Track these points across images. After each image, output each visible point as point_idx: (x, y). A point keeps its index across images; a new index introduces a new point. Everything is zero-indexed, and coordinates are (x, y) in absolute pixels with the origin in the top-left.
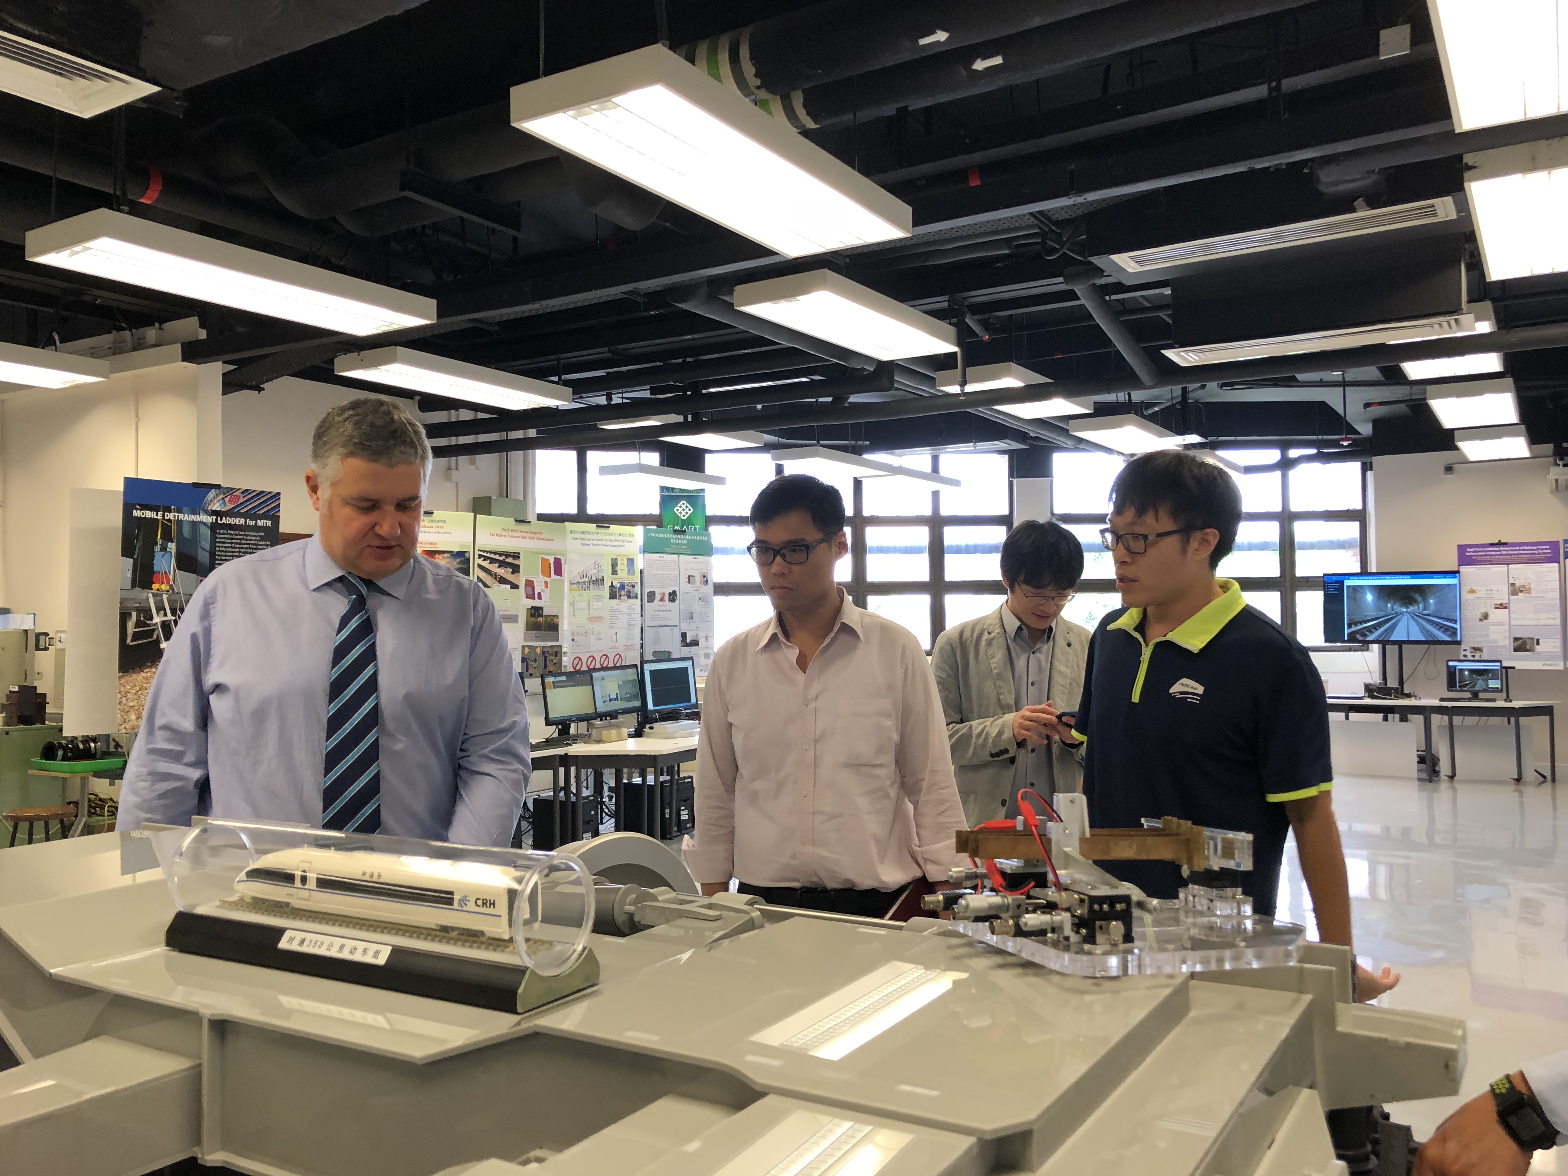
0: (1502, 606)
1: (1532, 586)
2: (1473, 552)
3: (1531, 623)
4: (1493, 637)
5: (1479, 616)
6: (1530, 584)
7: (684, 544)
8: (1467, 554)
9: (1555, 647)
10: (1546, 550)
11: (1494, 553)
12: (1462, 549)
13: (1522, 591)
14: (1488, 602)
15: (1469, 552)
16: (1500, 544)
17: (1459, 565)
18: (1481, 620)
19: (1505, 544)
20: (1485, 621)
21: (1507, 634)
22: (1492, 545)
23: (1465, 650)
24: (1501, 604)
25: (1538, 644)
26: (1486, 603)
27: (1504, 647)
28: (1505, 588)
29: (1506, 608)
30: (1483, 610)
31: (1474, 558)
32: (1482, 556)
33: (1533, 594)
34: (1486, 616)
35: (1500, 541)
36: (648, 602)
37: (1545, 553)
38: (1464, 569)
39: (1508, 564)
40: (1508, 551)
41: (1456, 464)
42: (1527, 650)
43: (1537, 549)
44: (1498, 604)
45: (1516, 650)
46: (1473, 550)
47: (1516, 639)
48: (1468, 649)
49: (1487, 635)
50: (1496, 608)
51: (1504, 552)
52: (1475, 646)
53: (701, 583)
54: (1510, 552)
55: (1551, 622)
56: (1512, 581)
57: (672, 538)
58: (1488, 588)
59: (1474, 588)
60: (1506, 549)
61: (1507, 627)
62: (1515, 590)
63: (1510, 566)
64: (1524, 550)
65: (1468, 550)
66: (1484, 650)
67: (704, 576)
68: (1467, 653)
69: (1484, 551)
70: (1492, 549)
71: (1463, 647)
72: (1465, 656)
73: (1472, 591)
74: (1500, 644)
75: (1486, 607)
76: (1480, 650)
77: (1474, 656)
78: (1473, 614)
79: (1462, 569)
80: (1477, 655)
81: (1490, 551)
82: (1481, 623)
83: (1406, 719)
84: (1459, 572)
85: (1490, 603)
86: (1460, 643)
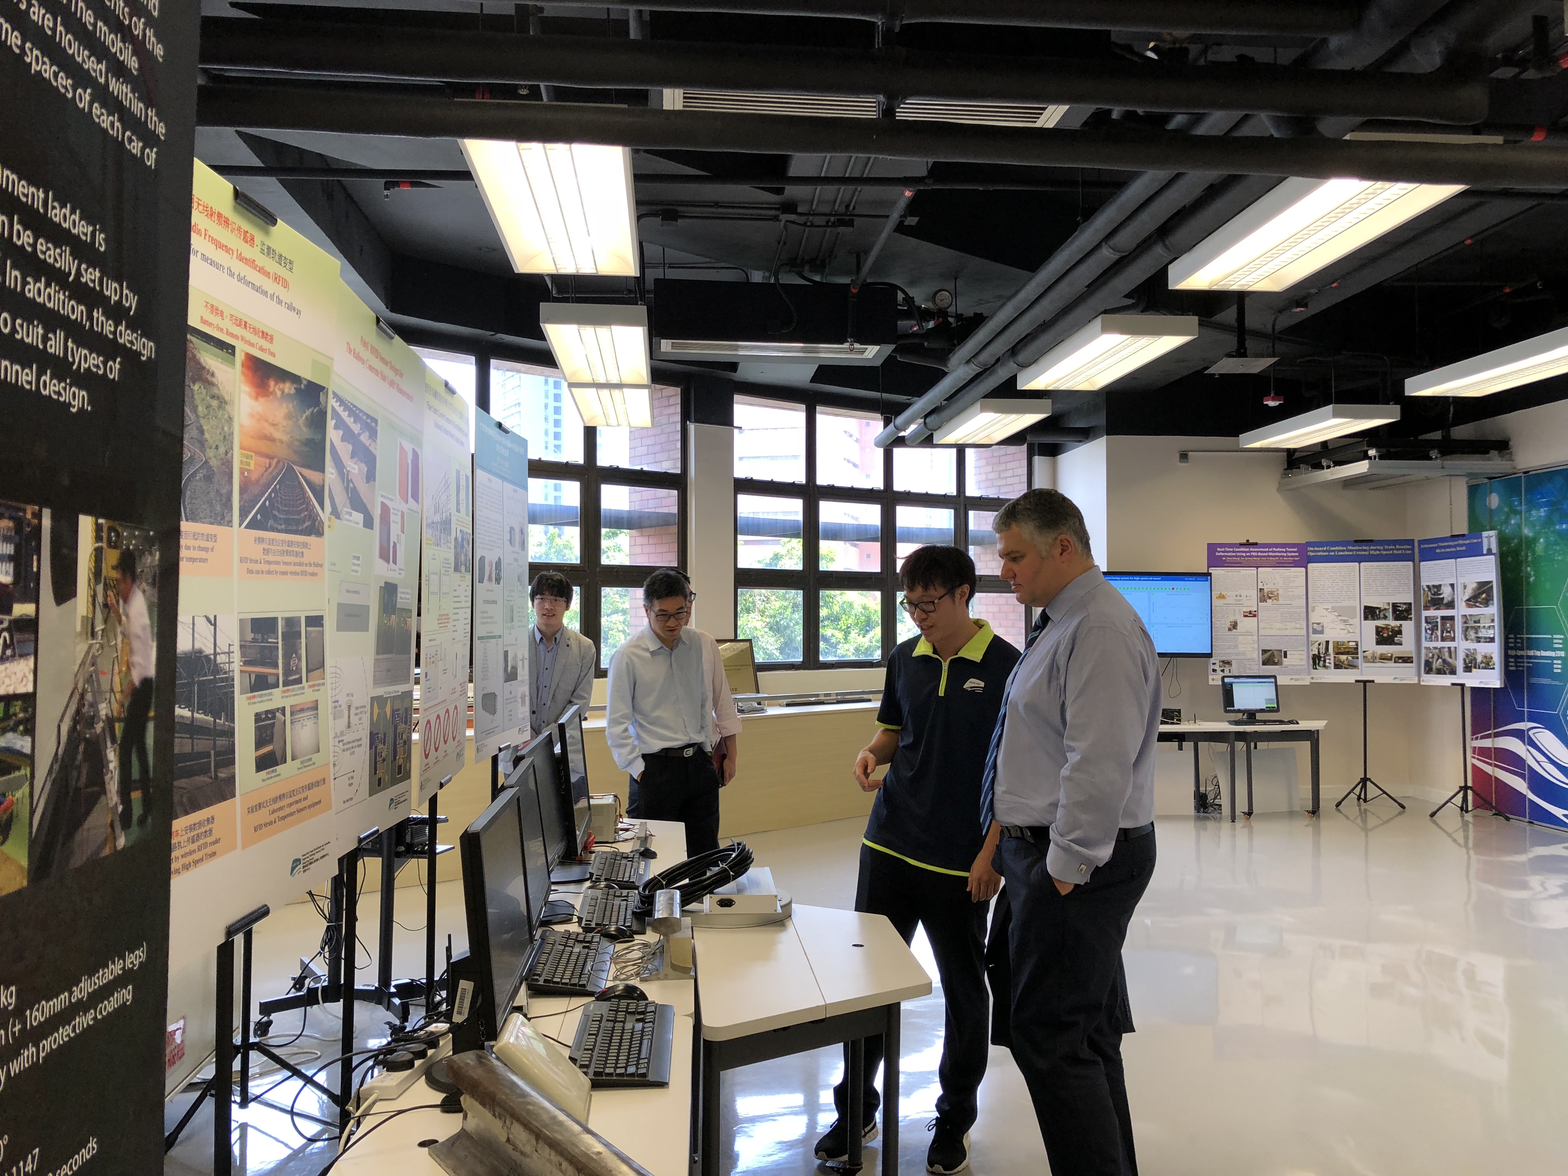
0: (1250, 614)
1: (1280, 592)
2: (1222, 552)
3: (1279, 633)
4: (1241, 648)
5: (1228, 625)
6: (1278, 590)
7: (507, 458)
8: (1217, 554)
9: (1301, 659)
10: (1294, 553)
11: (1244, 555)
12: (1212, 548)
13: (1270, 598)
14: (1237, 608)
15: (1219, 552)
16: (1248, 544)
17: (1209, 567)
18: (1230, 630)
19: (1256, 544)
20: (1234, 630)
21: (1256, 646)
22: (1241, 545)
23: (1214, 664)
24: (1250, 612)
25: (1285, 656)
26: (1234, 610)
27: (1253, 659)
28: (1254, 594)
29: (1255, 616)
30: (1232, 619)
31: (1224, 558)
32: (1230, 556)
33: (1281, 601)
34: (1234, 626)
35: (1248, 541)
36: (478, 585)
37: (1291, 557)
38: (1215, 571)
39: (1257, 567)
40: (1258, 552)
41: (1191, 451)
42: (1275, 664)
43: (1286, 552)
44: (1247, 612)
45: (1264, 663)
46: (1224, 549)
47: (1264, 651)
48: (1217, 662)
49: (1236, 646)
50: (1245, 616)
51: (1254, 554)
52: (1223, 659)
54: (1259, 554)
55: (1297, 632)
56: (1260, 586)
57: (498, 441)
58: (1238, 593)
59: (1223, 593)
60: (1256, 550)
61: (1256, 639)
62: (1264, 596)
63: (1259, 569)
64: (1273, 552)
65: (1218, 549)
66: (1233, 663)
68: (1217, 667)
69: (1233, 552)
70: (1242, 549)
71: (1212, 660)
72: (1214, 670)
73: (1222, 597)
74: (1249, 657)
75: (1234, 615)
76: (1228, 663)
77: (1223, 671)
78: (1223, 623)
79: (1212, 570)
80: (1226, 669)
81: (1240, 552)
82: (1230, 633)
83: (1180, 748)
84: (1210, 574)
85: (1240, 610)
86: (1209, 655)
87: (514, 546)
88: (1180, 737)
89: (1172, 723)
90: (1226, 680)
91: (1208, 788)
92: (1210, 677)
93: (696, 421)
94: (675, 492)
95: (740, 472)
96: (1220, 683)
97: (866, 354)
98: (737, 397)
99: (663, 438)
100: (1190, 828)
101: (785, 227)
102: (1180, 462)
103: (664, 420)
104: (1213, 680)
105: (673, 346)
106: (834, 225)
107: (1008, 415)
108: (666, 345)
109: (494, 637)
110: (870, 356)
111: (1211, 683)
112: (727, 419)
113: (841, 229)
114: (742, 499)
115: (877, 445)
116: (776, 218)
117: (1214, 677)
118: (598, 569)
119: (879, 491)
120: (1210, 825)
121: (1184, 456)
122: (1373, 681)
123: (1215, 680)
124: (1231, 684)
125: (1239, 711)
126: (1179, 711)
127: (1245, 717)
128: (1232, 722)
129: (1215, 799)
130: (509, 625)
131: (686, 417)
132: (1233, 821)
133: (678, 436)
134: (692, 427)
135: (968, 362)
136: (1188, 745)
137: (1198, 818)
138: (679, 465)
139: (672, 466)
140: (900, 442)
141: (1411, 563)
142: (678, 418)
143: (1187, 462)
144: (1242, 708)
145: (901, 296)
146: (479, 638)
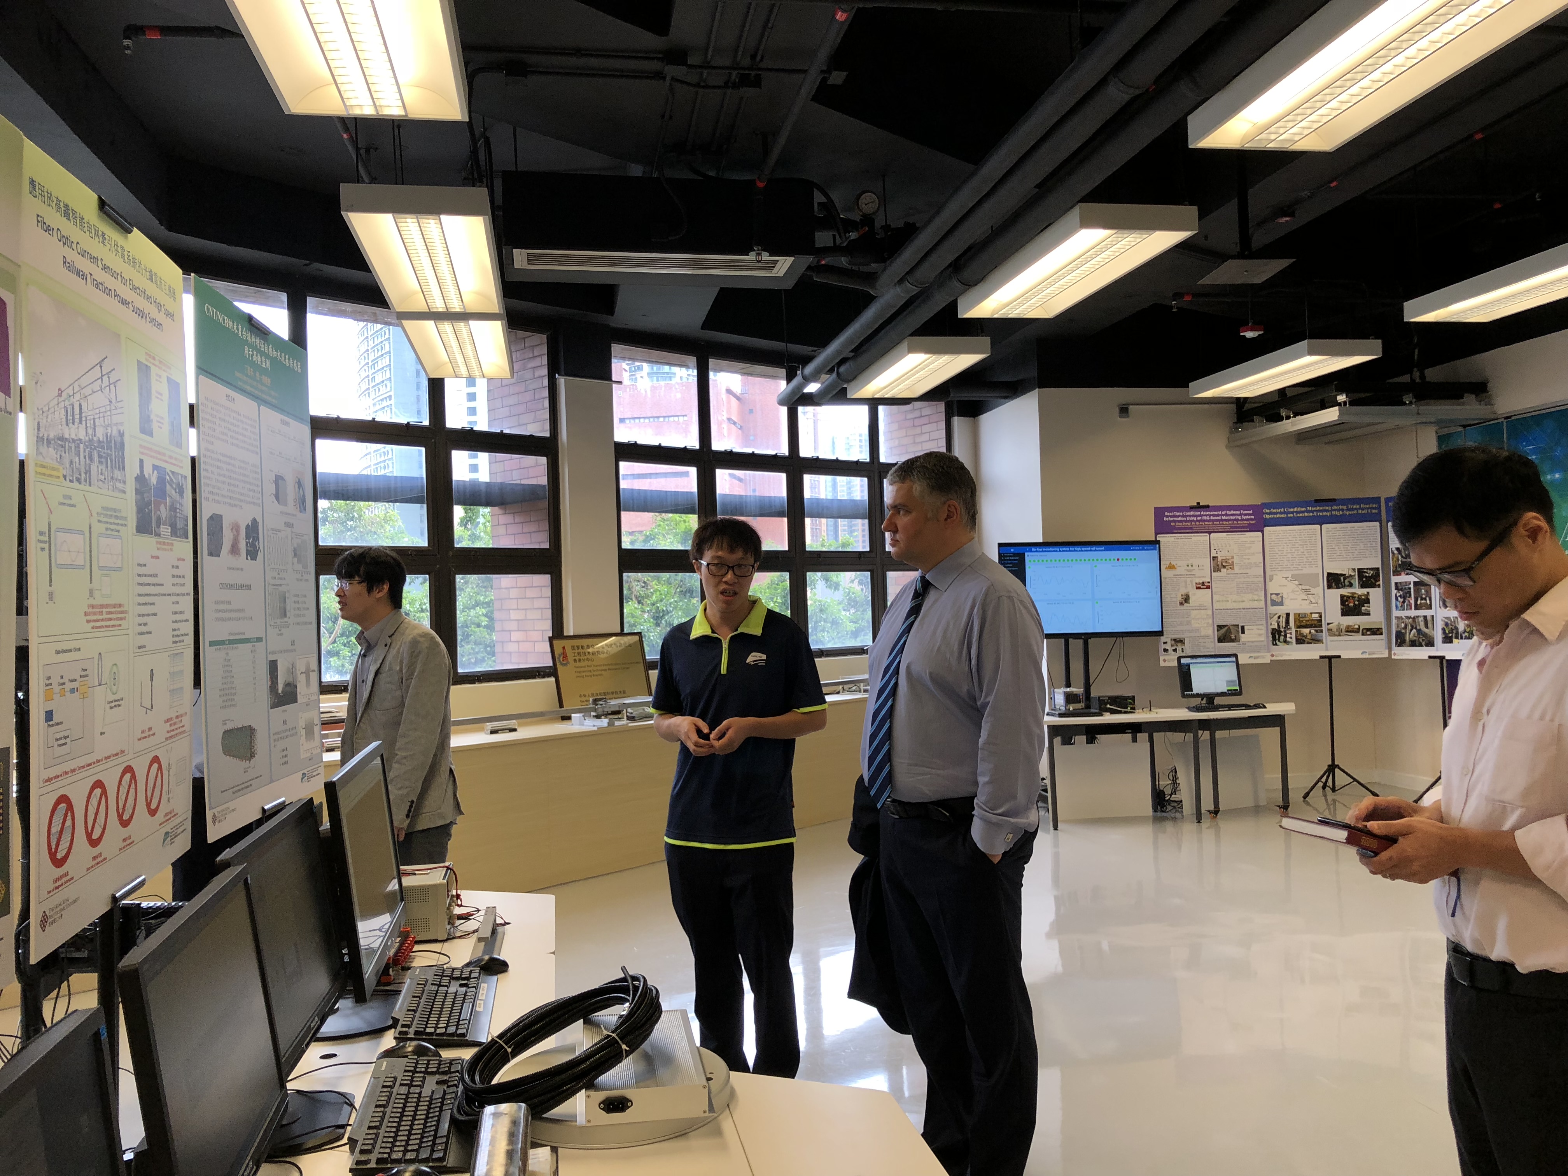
0: (1203, 586)
1: (1236, 560)
2: (1171, 517)
3: (1236, 606)
4: (1195, 624)
5: (1179, 598)
6: (1233, 557)
8: (1165, 519)
9: (1260, 635)
10: (1249, 516)
11: (1195, 519)
12: (1159, 512)
13: (1224, 567)
14: (1189, 580)
15: (1167, 517)
16: (1199, 507)
17: (1156, 534)
18: (1181, 604)
19: (1207, 507)
20: (1186, 604)
21: (1210, 621)
22: (1192, 508)
23: (1165, 643)
24: (1203, 584)
25: (1243, 632)
26: (1186, 582)
27: (1207, 637)
28: (1207, 563)
29: (1208, 587)
30: (1183, 591)
31: (1173, 524)
32: (1179, 521)
33: (1237, 569)
34: (1186, 599)
35: (1198, 503)
36: (211, 554)
37: (1247, 520)
38: (1163, 538)
39: (1210, 533)
40: (1210, 516)
41: (1132, 405)
42: (1233, 641)
43: (1241, 515)
44: (1200, 584)
45: (1220, 641)
46: (1171, 514)
47: (1220, 627)
48: (1169, 641)
49: (1189, 623)
50: (1198, 588)
51: (1206, 518)
52: (1175, 637)
53: (295, 501)
54: (1212, 518)
55: (1256, 604)
56: (1214, 554)
57: (247, 343)
58: (1190, 562)
59: (1173, 563)
60: (1208, 513)
61: (1210, 612)
62: (1218, 565)
63: (1212, 535)
64: (1227, 515)
65: (1166, 514)
66: (1186, 641)
68: (1168, 646)
69: (1183, 516)
70: (1192, 513)
71: (1163, 639)
72: (1166, 650)
73: (1171, 567)
74: (1203, 633)
75: (1186, 587)
76: (1181, 641)
77: (1175, 650)
78: (1173, 596)
79: (1160, 537)
80: (1179, 649)
81: (1190, 516)
82: (1182, 607)
83: (1134, 740)
84: (1158, 542)
85: (1191, 582)
86: (1160, 633)
87: (285, 504)
88: (1135, 728)
89: (1126, 712)
90: (1183, 661)
91: (1164, 783)
92: (1161, 658)
93: (566, 375)
94: (543, 460)
95: (622, 434)
96: (1175, 664)
97: (775, 270)
98: (616, 348)
99: (528, 396)
100: (1146, 831)
101: (671, 89)
102: (1121, 417)
103: (528, 375)
104: (1165, 661)
105: (531, 259)
106: (735, 86)
107: (942, 356)
108: (520, 258)
109: (247, 641)
110: (781, 274)
111: (1162, 664)
112: (605, 374)
113: (746, 90)
114: (625, 467)
115: (781, 403)
116: (659, 76)
117: (1166, 658)
118: (451, 553)
119: (783, 458)
120: (1169, 826)
121: (1124, 410)
122: (1339, 657)
123: (1169, 660)
124: (1188, 665)
125: (1198, 695)
126: (1133, 698)
127: (1204, 701)
128: (1191, 709)
129: (1171, 795)
130: (279, 621)
131: (553, 370)
132: (1199, 822)
133: (546, 393)
134: (562, 381)
135: (901, 281)
136: (1143, 737)
137: (1156, 820)
138: (547, 426)
139: (539, 428)
140: (807, 399)
141: (1378, 524)
142: (545, 371)
143: (1128, 416)
144: (1201, 691)
145: (819, 198)
146: (212, 644)
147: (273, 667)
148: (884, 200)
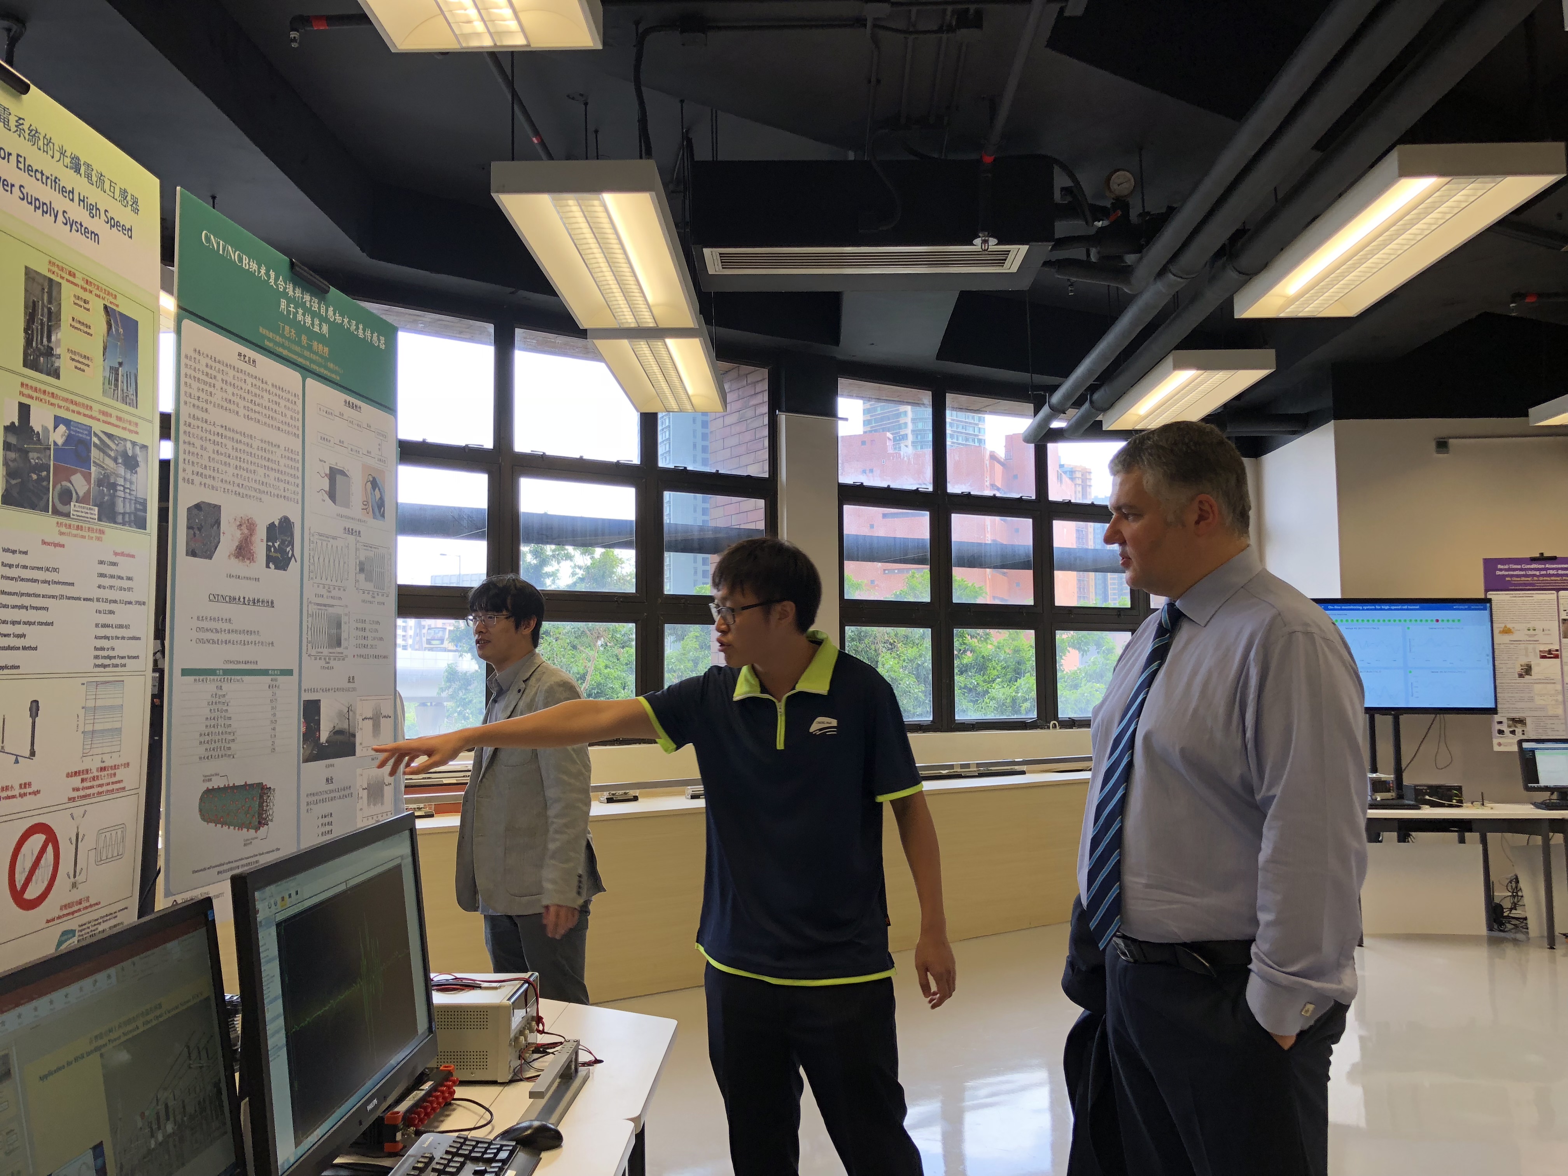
0: (1550, 655)
2: (1506, 570)
4: (1539, 701)
5: (1518, 669)
7: (320, 338)
8: (1498, 573)
11: (1537, 573)
12: (1490, 565)
14: (1530, 647)
15: (1501, 570)
16: (1542, 559)
17: (1487, 591)
18: (1521, 676)
19: (1553, 559)
20: (1527, 677)
21: (1560, 698)
22: (1533, 560)
23: (1500, 723)
24: (1550, 652)
26: (1526, 649)
27: (1557, 717)
28: (1555, 627)
29: (1556, 657)
30: (1524, 661)
31: (1508, 579)
32: (1517, 576)
34: (1527, 670)
35: (1542, 554)
36: (192, 553)
38: (1496, 597)
39: (1558, 590)
40: (1558, 569)
41: (1453, 438)
44: (1545, 652)
46: (1506, 567)
48: (1505, 720)
49: (1531, 699)
50: (1543, 657)
51: (1551, 572)
52: (1516, 715)
53: (365, 503)
54: (1560, 572)
56: (1563, 616)
57: (285, 294)
58: (1530, 626)
59: (1509, 626)
60: (1554, 566)
61: (1560, 687)
63: (1561, 593)
65: (1500, 566)
66: (1528, 721)
67: (374, 484)
68: (1504, 727)
69: (1521, 570)
70: (1533, 566)
71: (1497, 718)
72: (1501, 732)
73: (1507, 631)
74: (1551, 713)
75: (1527, 655)
76: (1521, 721)
77: (1513, 732)
78: (1509, 667)
79: (1490, 595)
80: (1519, 730)
81: (1531, 569)
82: (1522, 680)
83: (1462, 840)
84: (1489, 601)
85: (1534, 649)
86: (1493, 711)
87: (347, 505)
88: (1463, 826)
89: (1451, 806)
90: (1526, 745)
91: (1501, 894)
92: (1495, 741)
93: (788, 410)
94: (761, 503)
95: (848, 476)
96: (1515, 748)
97: (1007, 263)
98: (842, 383)
99: (748, 436)
100: (1480, 955)
101: (875, 40)
102: (1438, 452)
103: (750, 413)
104: (1500, 744)
105: (726, 260)
106: (951, 29)
107: (1216, 372)
108: (711, 256)
109: (265, 672)
110: (1014, 269)
111: (1496, 748)
112: (829, 411)
113: (964, 34)
114: (849, 510)
115: (1027, 440)
116: (860, 22)
117: (1501, 741)
118: (660, 601)
119: (1029, 502)
120: (1510, 951)
121: (1442, 445)
123: (1507, 744)
124: (1533, 751)
125: (1546, 789)
126: (1459, 789)
127: (1555, 796)
128: (1538, 806)
129: (1511, 909)
130: (326, 652)
131: (774, 406)
132: (1552, 948)
133: (766, 432)
134: (782, 418)
135: (1162, 273)
136: (1472, 837)
137: (1493, 942)
138: (767, 468)
139: (759, 469)
140: (1058, 435)
142: (765, 409)
143: (1447, 452)
144: (1551, 783)
145: (1061, 180)
146: (185, 672)
147: (311, 710)
148: (1141, 183)
